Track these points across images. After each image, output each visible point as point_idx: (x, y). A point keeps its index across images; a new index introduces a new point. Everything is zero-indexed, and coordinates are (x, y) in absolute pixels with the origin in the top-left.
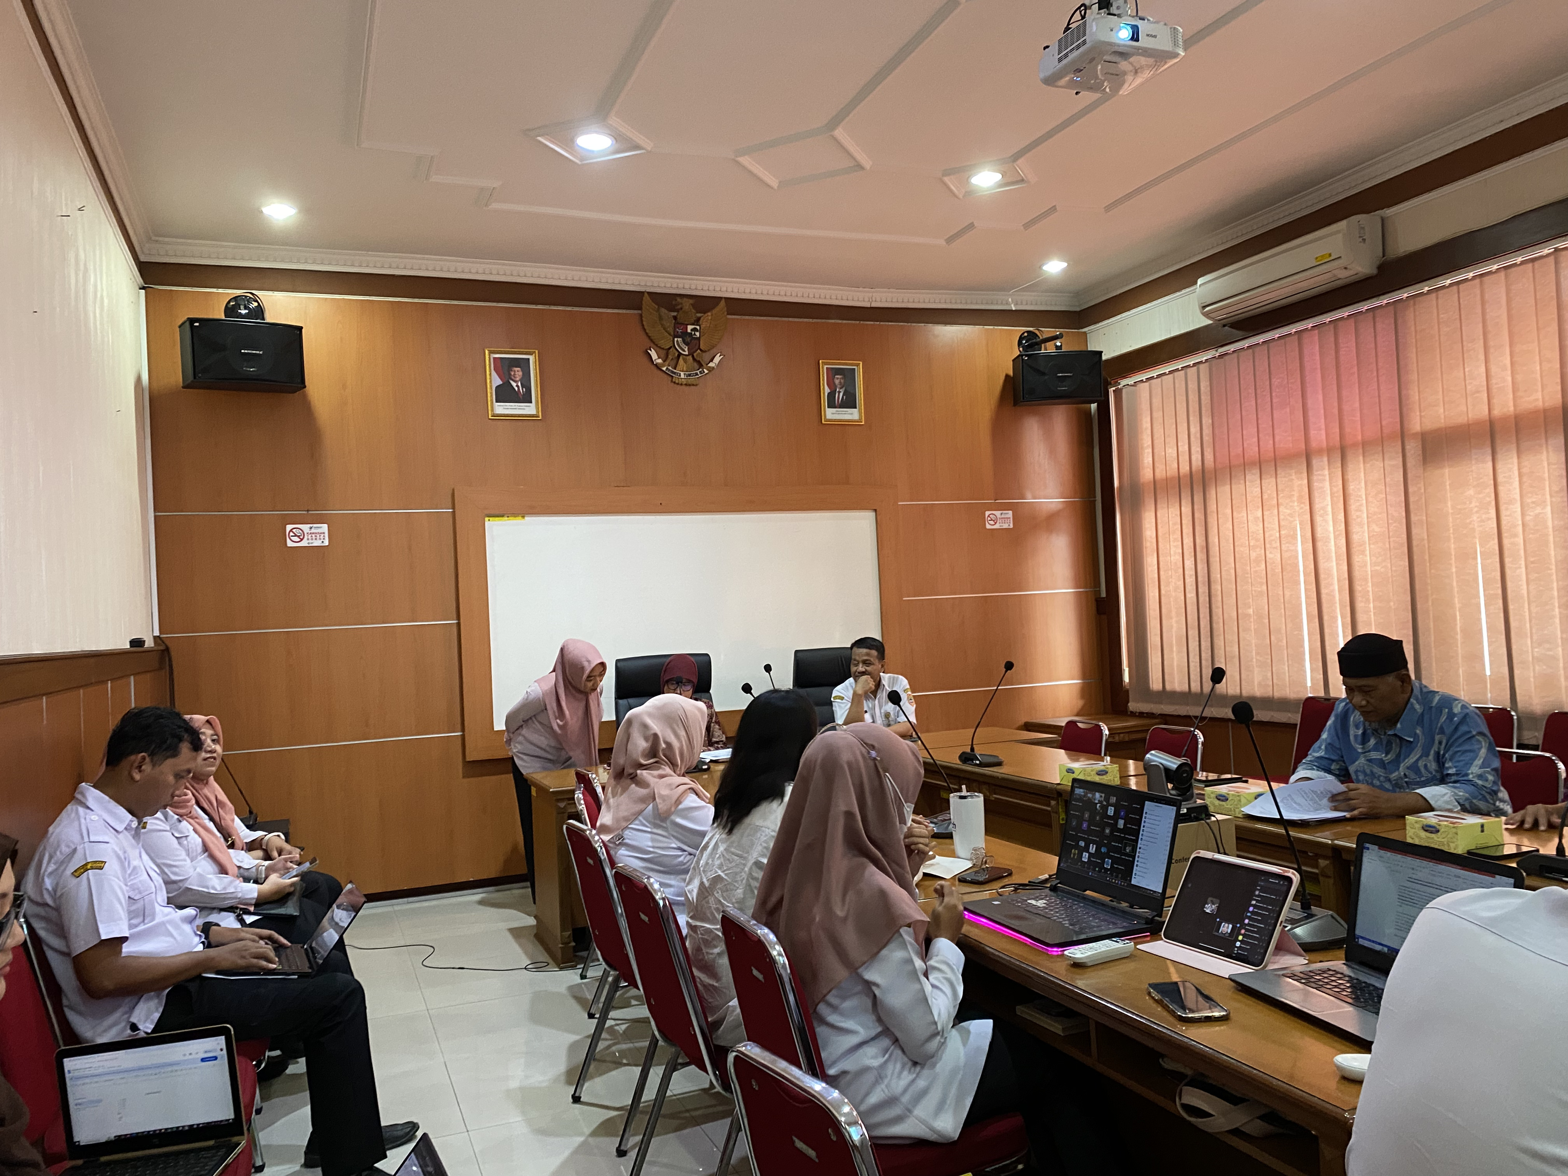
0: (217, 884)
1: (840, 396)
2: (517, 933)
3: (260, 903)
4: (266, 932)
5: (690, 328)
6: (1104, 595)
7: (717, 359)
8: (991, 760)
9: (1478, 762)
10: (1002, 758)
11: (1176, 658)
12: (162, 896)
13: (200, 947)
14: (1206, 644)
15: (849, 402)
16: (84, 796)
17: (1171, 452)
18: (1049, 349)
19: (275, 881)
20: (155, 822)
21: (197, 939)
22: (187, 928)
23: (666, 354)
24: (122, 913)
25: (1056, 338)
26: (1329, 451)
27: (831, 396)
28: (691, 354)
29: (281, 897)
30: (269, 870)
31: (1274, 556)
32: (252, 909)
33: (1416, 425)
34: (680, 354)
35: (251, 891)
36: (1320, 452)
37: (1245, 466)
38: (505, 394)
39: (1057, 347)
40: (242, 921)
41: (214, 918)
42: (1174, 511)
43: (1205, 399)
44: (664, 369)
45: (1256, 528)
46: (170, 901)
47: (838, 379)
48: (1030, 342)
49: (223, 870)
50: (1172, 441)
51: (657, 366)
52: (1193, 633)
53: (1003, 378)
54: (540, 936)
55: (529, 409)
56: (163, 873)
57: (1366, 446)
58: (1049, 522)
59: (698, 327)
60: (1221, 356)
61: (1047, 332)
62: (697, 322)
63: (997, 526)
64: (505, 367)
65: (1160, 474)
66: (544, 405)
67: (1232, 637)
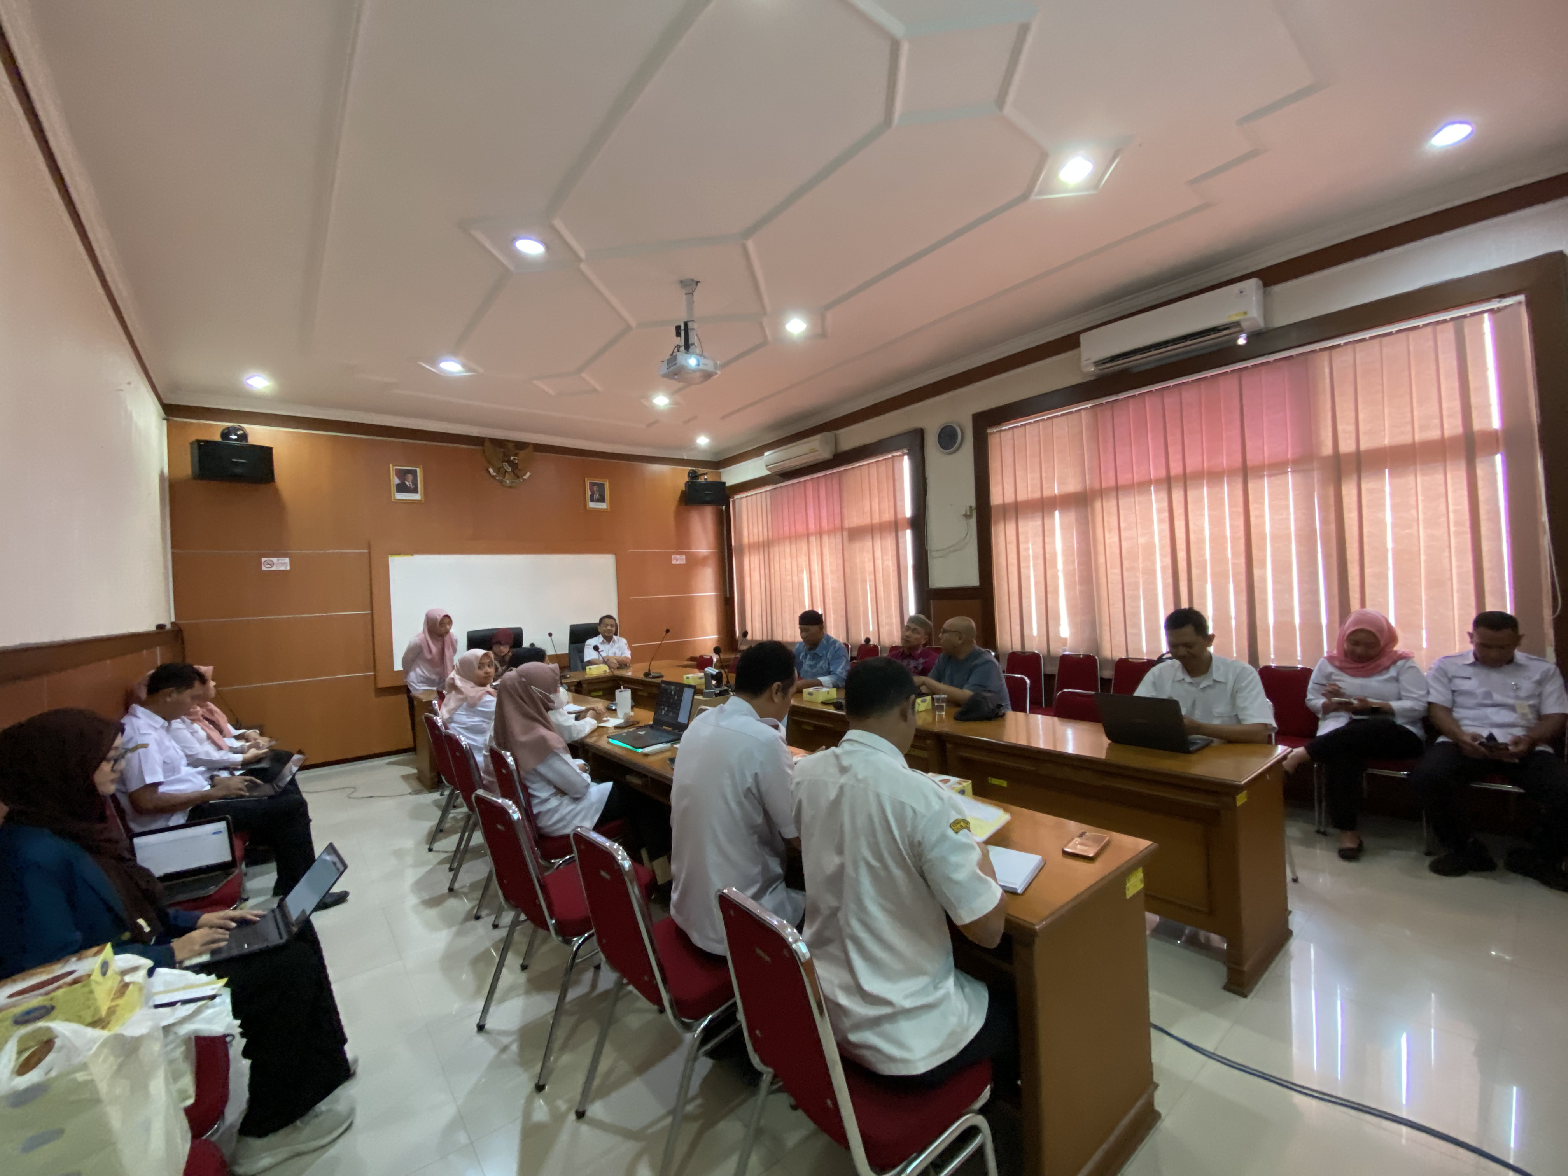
0: (217, 755)
1: (596, 496)
2: (406, 778)
3: (245, 764)
4: (248, 778)
5: (512, 458)
6: (728, 596)
7: (528, 474)
8: (658, 675)
9: (841, 667)
10: (663, 674)
11: (757, 625)
12: (184, 761)
13: (208, 788)
14: (769, 619)
15: (602, 499)
16: (135, 711)
17: (756, 530)
18: (702, 480)
19: (253, 752)
20: (177, 724)
21: (206, 783)
22: (200, 777)
23: (498, 471)
24: (159, 770)
25: (704, 474)
26: (816, 534)
27: (592, 496)
28: (513, 471)
29: (258, 759)
30: (250, 747)
31: (795, 579)
32: (240, 767)
33: (847, 524)
34: (506, 471)
35: (239, 758)
36: (812, 534)
37: (784, 538)
38: (401, 488)
39: (706, 479)
40: (233, 774)
41: (216, 773)
42: (757, 557)
43: (769, 507)
44: (497, 478)
45: (789, 566)
46: (189, 765)
47: (595, 488)
48: (693, 476)
49: (220, 748)
50: (756, 526)
51: (493, 477)
52: (764, 614)
53: (680, 491)
54: (419, 778)
55: (417, 497)
56: (183, 751)
57: (829, 532)
58: (703, 561)
59: (517, 458)
60: (775, 489)
61: (701, 470)
62: (516, 455)
63: (678, 563)
64: (402, 474)
65: (751, 540)
66: (426, 494)
67: (779, 615)
